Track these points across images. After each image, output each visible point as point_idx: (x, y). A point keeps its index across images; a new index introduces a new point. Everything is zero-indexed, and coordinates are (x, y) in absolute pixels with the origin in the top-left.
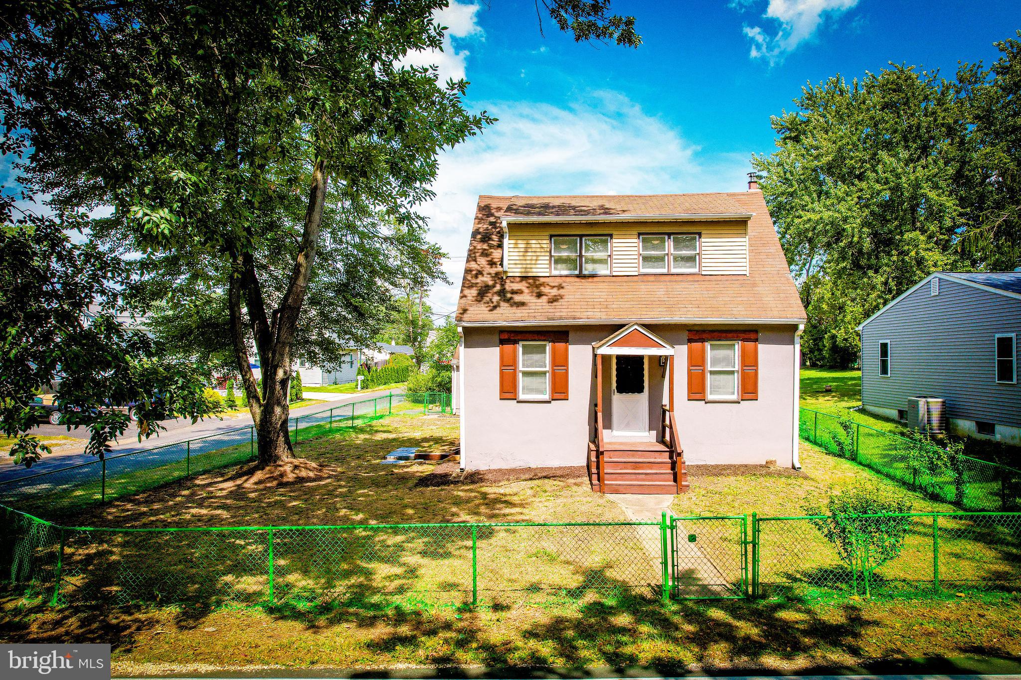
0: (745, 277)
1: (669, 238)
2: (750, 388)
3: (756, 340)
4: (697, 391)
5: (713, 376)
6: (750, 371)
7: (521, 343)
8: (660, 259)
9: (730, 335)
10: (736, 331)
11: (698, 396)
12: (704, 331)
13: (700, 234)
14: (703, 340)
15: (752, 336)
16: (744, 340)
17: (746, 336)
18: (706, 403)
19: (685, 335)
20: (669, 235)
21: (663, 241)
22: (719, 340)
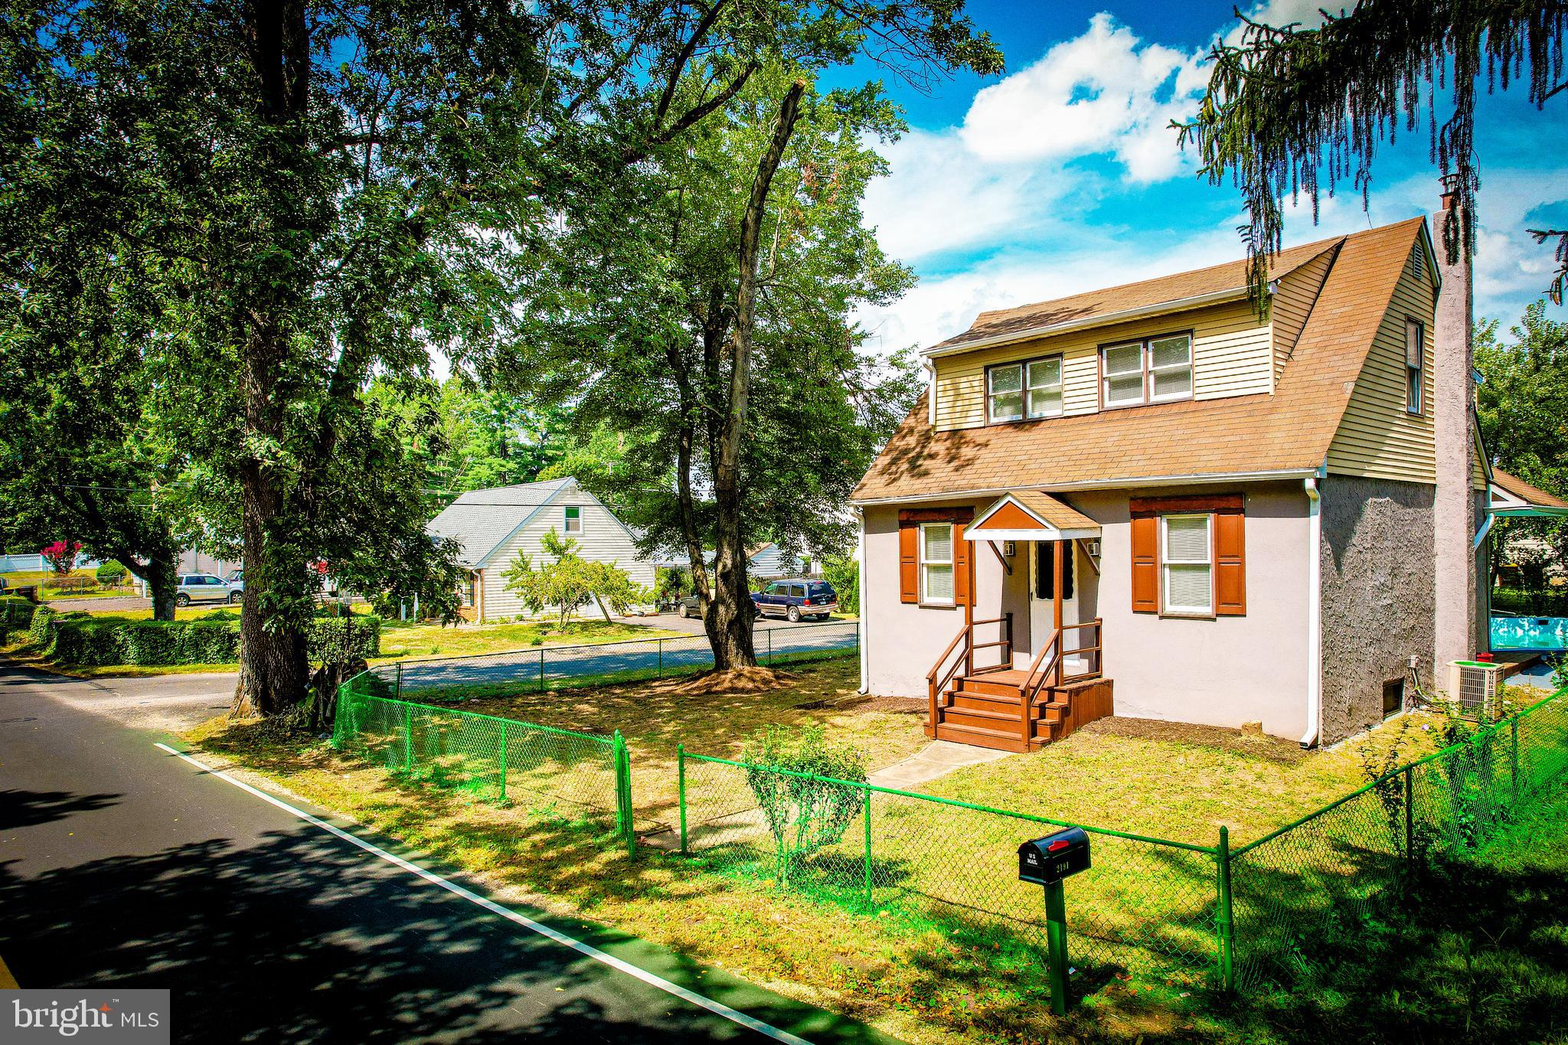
0: (1266, 398)
1: (1146, 346)
2: (1231, 594)
3: (1240, 511)
4: (1146, 599)
5: (1175, 574)
6: (1231, 565)
7: (923, 526)
8: (1135, 382)
9: (1195, 503)
10: (1206, 497)
11: (1146, 606)
12: (1154, 499)
13: (1191, 331)
14: (1152, 514)
15: (1233, 503)
16: (1219, 511)
17: (1223, 504)
18: (1161, 618)
19: (1126, 507)
20: (1145, 340)
21: (1137, 352)
22: (1178, 513)
